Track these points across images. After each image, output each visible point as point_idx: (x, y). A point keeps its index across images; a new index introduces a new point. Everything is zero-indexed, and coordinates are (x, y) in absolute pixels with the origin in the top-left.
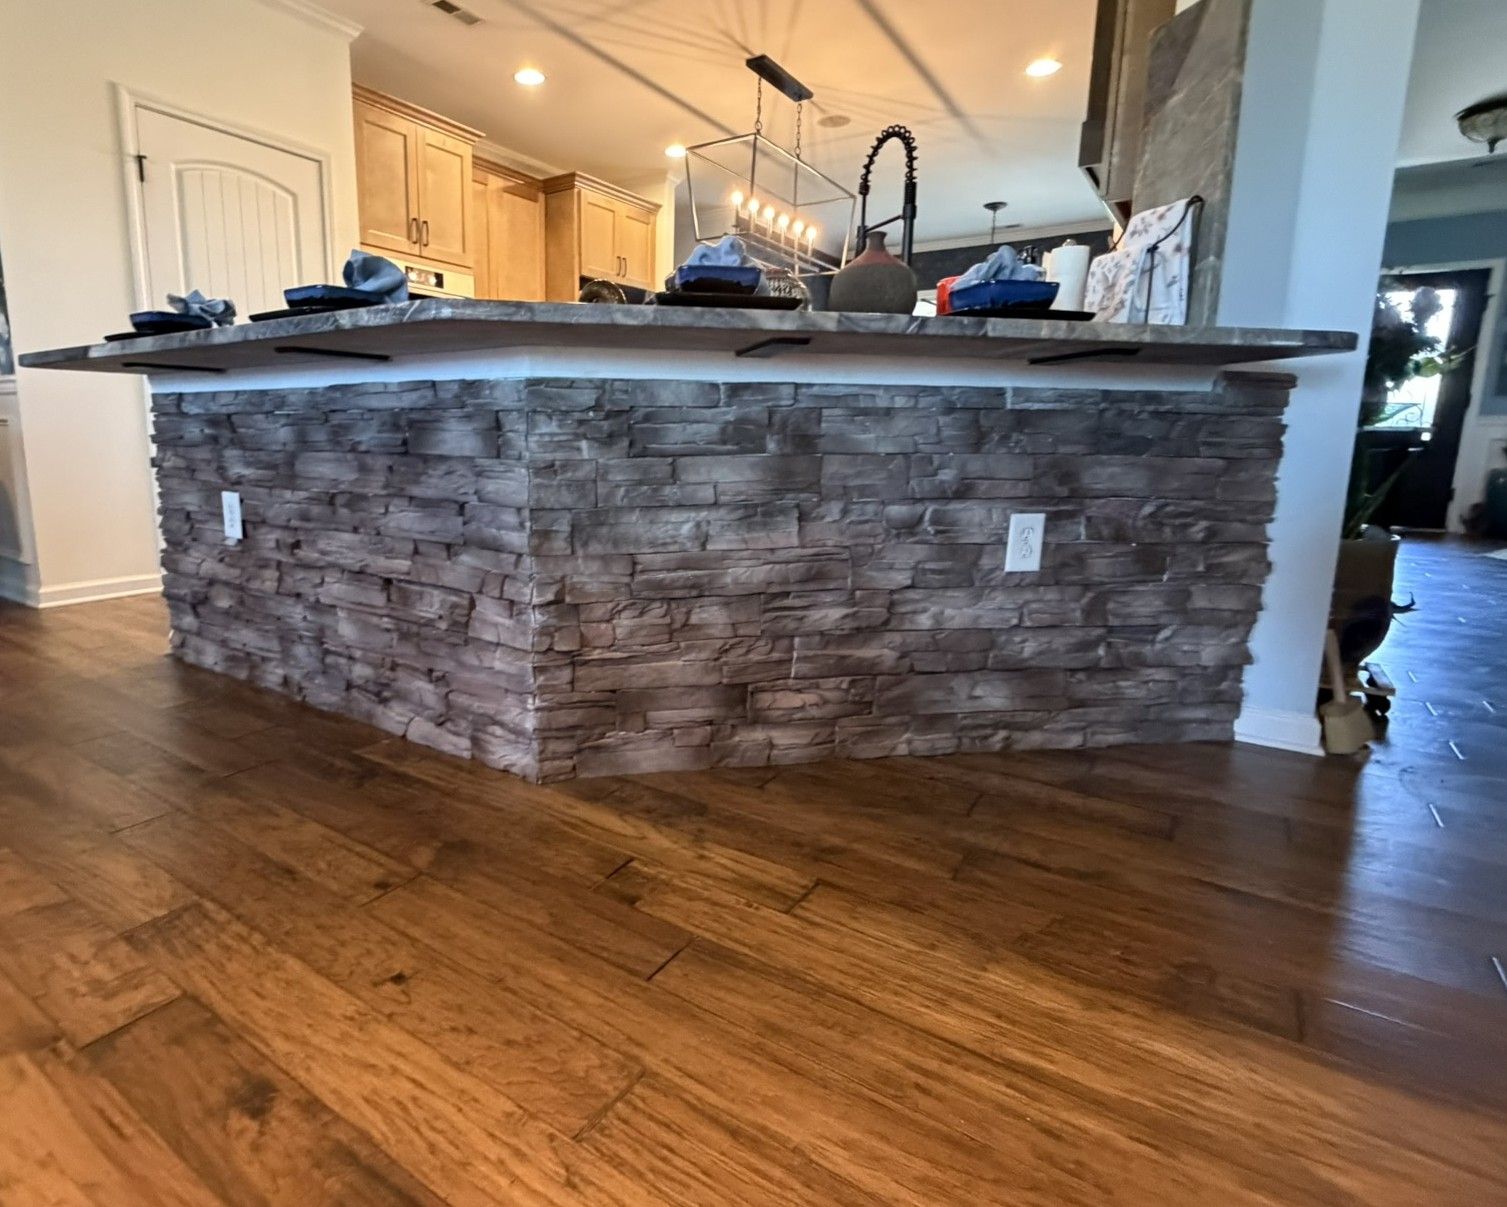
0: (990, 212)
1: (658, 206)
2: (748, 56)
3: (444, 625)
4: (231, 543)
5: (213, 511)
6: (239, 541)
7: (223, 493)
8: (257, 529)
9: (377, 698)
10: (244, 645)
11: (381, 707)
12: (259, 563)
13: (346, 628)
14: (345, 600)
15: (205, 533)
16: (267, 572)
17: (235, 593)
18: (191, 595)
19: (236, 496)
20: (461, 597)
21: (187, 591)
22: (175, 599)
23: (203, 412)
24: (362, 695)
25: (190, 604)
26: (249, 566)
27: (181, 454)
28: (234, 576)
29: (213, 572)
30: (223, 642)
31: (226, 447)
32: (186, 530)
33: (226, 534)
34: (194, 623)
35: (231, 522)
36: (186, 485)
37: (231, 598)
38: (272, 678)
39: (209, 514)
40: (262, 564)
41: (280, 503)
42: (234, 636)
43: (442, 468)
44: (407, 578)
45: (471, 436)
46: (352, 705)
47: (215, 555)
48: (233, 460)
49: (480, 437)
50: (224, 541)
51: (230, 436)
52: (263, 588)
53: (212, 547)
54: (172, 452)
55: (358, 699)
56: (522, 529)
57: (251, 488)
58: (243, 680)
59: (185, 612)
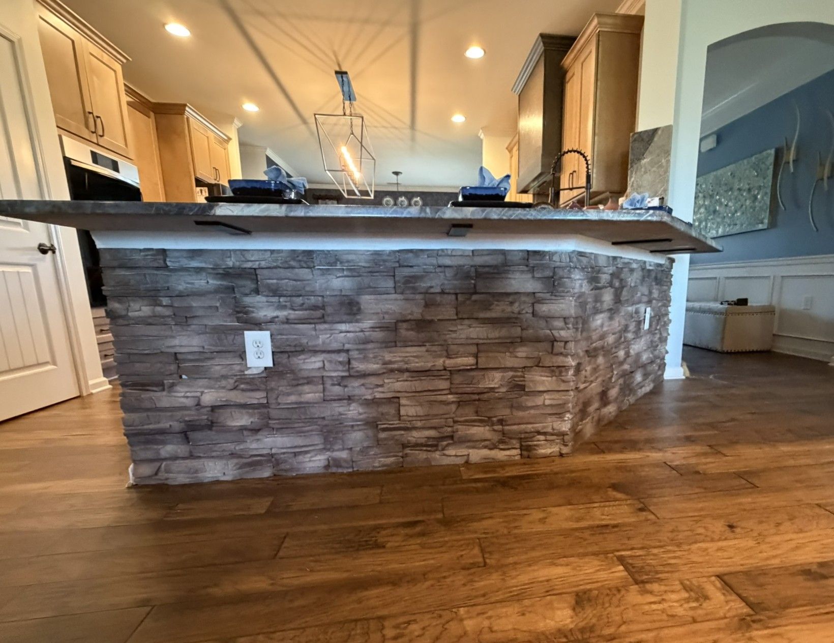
0: (395, 176)
1: (230, 139)
2: (338, 69)
3: (503, 390)
4: (255, 372)
5: (224, 349)
6: (266, 368)
7: (246, 333)
8: (295, 356)
9: (435, 448)
10: (271, 449)
11: (438, 453)
12: (295, 382)
13: (409, 409)
14: (406, 392)
15: (209, 368)
16: (306, 388)
17: (256, 411)
18: (183, 425)
19: (268, 333)
20: (519, 372)
21: (171, 423)
22: (149, 434)
23: (211, 266)
24: (416, 450)
25: (179, 433)
26: (279, 386)
27: (164, 304)
28: (258, 397)
29: (224, 399)
30: (233, 455)
31: (246, 295)
32: (170, 370)
33: (249, 366)
34: (181, 449)
35: (259, 355)
36: (172, 331)
37: (251, 415)
38: (311, 464)
39: (217, 352)
40: (300, 382)
41: (332, 334)
42: (254, 446)
43: (507, 300)
44: (474, 367)
45: (531, 281)
46: (408, 459)
47: (223, 385)
48: (260, 305)
49: (540, 282)
50: (243, 371)
51: (253, 286)
52: (302, 400)
53: (217, 379)
54: (145, 302)
55: (412, 454)
56: (568, 328)
57: (286, 326)
58: (268, 477)
59: (164, 443)
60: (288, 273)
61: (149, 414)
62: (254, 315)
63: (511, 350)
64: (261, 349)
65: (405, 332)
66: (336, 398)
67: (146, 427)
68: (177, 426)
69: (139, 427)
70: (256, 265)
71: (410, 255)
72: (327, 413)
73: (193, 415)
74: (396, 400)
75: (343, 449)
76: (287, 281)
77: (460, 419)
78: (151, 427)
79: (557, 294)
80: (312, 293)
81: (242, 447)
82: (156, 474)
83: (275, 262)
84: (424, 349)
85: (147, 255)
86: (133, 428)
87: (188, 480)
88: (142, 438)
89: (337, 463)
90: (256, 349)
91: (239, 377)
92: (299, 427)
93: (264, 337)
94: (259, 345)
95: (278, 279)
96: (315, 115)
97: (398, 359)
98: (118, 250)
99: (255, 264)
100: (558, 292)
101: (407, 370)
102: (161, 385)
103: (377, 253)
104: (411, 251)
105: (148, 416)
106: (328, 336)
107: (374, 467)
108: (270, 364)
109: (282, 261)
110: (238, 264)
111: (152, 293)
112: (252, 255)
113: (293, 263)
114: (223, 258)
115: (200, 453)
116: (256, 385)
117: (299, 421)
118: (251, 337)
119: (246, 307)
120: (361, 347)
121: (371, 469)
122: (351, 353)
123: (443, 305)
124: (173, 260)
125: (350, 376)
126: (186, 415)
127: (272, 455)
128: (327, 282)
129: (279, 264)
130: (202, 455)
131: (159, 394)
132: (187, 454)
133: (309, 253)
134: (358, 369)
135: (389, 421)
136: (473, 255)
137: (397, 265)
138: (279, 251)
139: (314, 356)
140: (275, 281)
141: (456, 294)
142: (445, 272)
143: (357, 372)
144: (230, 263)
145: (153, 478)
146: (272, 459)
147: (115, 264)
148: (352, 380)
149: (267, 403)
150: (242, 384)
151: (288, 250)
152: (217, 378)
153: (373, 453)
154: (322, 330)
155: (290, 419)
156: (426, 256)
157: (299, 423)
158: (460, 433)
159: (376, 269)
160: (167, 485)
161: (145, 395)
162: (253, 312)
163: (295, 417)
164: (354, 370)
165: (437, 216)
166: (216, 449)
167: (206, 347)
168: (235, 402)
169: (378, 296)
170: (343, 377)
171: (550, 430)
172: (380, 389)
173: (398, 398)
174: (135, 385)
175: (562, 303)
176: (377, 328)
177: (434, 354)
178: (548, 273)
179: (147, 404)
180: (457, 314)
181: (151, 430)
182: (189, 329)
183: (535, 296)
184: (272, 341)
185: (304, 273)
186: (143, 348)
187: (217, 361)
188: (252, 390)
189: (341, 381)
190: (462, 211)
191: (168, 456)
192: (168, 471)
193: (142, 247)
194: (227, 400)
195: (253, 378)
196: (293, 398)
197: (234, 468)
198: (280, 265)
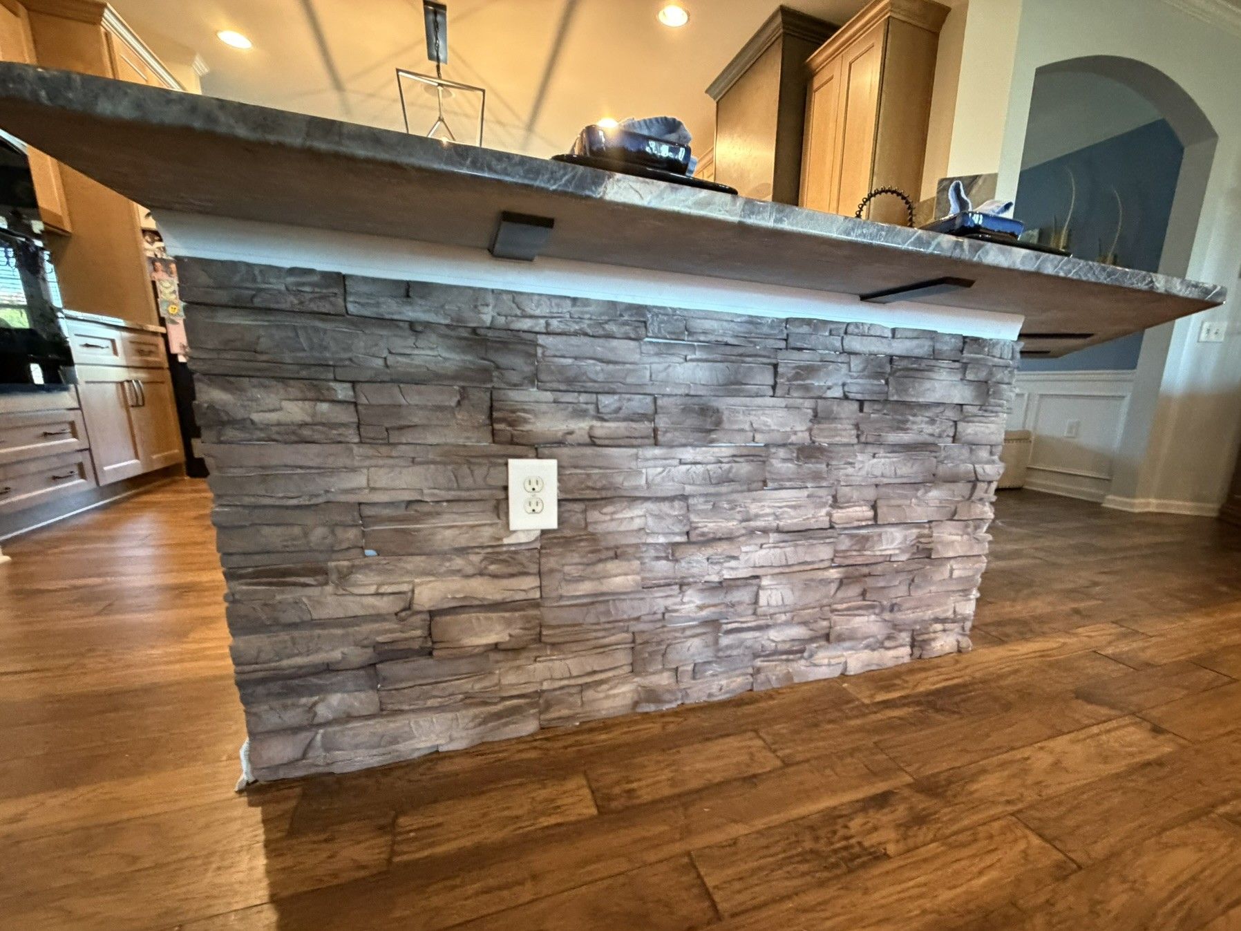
3: (904, 557)
4: (523, 538)
5: (464, 494)
6: (544, 532)
7: (511, 462)
8: (594, 508)
9: (799, 655)
10: (541, 683)
11: (803, 662)
12: (593, 557)
13: (774, 595)
14: (771, 566)
15: (433, 534)
16: (611, 566)
17: (517, 614)
18: (370, 650)
19: (553, 464)
20: (924, 527)
21: (346, 650)
22: (291, 677)
23: (447, 322)
24: (773, 661)
25: (362, 668)
26: (563, 565)
27: (340, 397)
28: (526, 586)
29: (462, 595)
30: (469, 700)
31: (515, 386)
32: (348, 539)
33: (512, 527)
34: (361, 700)
35: (534, 506)
36: (353, 458)
37: (509, 623)
38: (607, 704)
39: (448, 501)
40: (603, 557)
41: (664, 467)
42: (510, 679)
43: (927, 414)
44: (870, 523)
45: (960, 386)
46: (761, 677)
47: (458, 568)
48: (544, 407)
49: (972, 388)
50: (500, 539)
51: (528, 369)
52: (604, 588)
53: (444, 555)
54: (294, 392)
55: (767, 667)
56: (993, 462)
57: (589, 451)
58: (532, 735)
59: (322, 690)
60: (599, 347)
61: (296, 633)
62: (527, 427)
63: (920, 493)
64: (538, 495)
65: (781, 464)
66: (662, 582)
67: (285, 663)
68: (357, 655)
69: (273, 665)
70: (540, 325)
71: (805, 329)
72: (643, 609)
73: (391, 631)
74: (755, 581)
75: (664, 669)
76: (592, 361)
77: (839, 607)
78: (299, 661)
79: (990, 408)
80: (637, 389)
81: (486, 683)
82: (304, 756)
83: (577, 323)
84: (805, 493)
85: (303, 284)
86: (257, 667)
87: (377, 759)
88: (275, 687)
89: (652, 695)
90: (529, 495)
91: (489, 550)
92: (596, 638)
93: (547, 469)
94: (536, 487)
95: (576, 358)
96: (398, 71)
97: (768, 510)
98: (232, 266)
99: (537, 325)
100: (989, 405)
101: (778, 530)
102: (319, 572)
103: (753, 321)
104: (808, 322)
105: (293, 639)
106: (660, 470)
107: (710, 695)
108: (553, 524)
109: (591, 322)
110: (502, 320)
111: (313, 372)
112: (538, 306)
113: (612, 328)
114: (476, 307)
115: (401, 703)
116: (522, 564)
117: (597, 627)
118: (521, 471)
119: (518, 410)
120: (712, 490)
121: (705, 698)
122: (691, 501)
123: (841, 419)
124: (362, 300)
125: (689, 543)
126: (379, 633)
127: (540, 693)
128: (666, 369)
129: (584, 325)
130: (406, 707)
131: (314, 592)
132: (373, 709)
133: (640, 310)
134: (705, 530)
135: (742, 616)
136: (893, 337)
137: (782, 344)
138: (586, 302)
139: (629, 508)
140: (570, 361)
141: (861, 403)
142: (849, 364)
143: (703, 534)
144: (487, 316)
145: (300, 763)
146: (538, 700)
147: (222, 296)
148: (692, 549)
149: (541, 597)
150: (492, 563)
151: (604, 302)
152: (445, 553)
153: (711, 672)
154: (647, 460)
155: (580, 625)
156: (827, 334)
157: (595, 631)
158: (838, 628)
159: (750, 350)
160: (332, 774)
161: (288, 595)
162: (526, 421)
163: (591, 619)
164: (698, 531)
165: (975, 259)
166: (435, 693)
167: (426, 491)
168: (484, 599)
169: (748, 399)
170: (675, 545)
171: (950, 614)
172: (733, 563)
173: (757, 577)
174: (260, 575)
175: (992, 422)
176: (741, 456)
177: (818, 500)
178: (983, 375)
179: (291, 616)
180: (858, 436)
181: (300, 667)
182: (394, 454)
183: (962, 410)
184: (559, 480)
185: (624, 349)
186: (283, 493)
187: (446, 520)
188: (512, 575)
189: (672, 552)
190: (1010, 252)
191: (330, 716)
192: (328, 748)
193: (287, 264)
194: (465, 598)
195: (516, 552)
196: (586, 587)
197: (471, 725)
198: (589, 331)
